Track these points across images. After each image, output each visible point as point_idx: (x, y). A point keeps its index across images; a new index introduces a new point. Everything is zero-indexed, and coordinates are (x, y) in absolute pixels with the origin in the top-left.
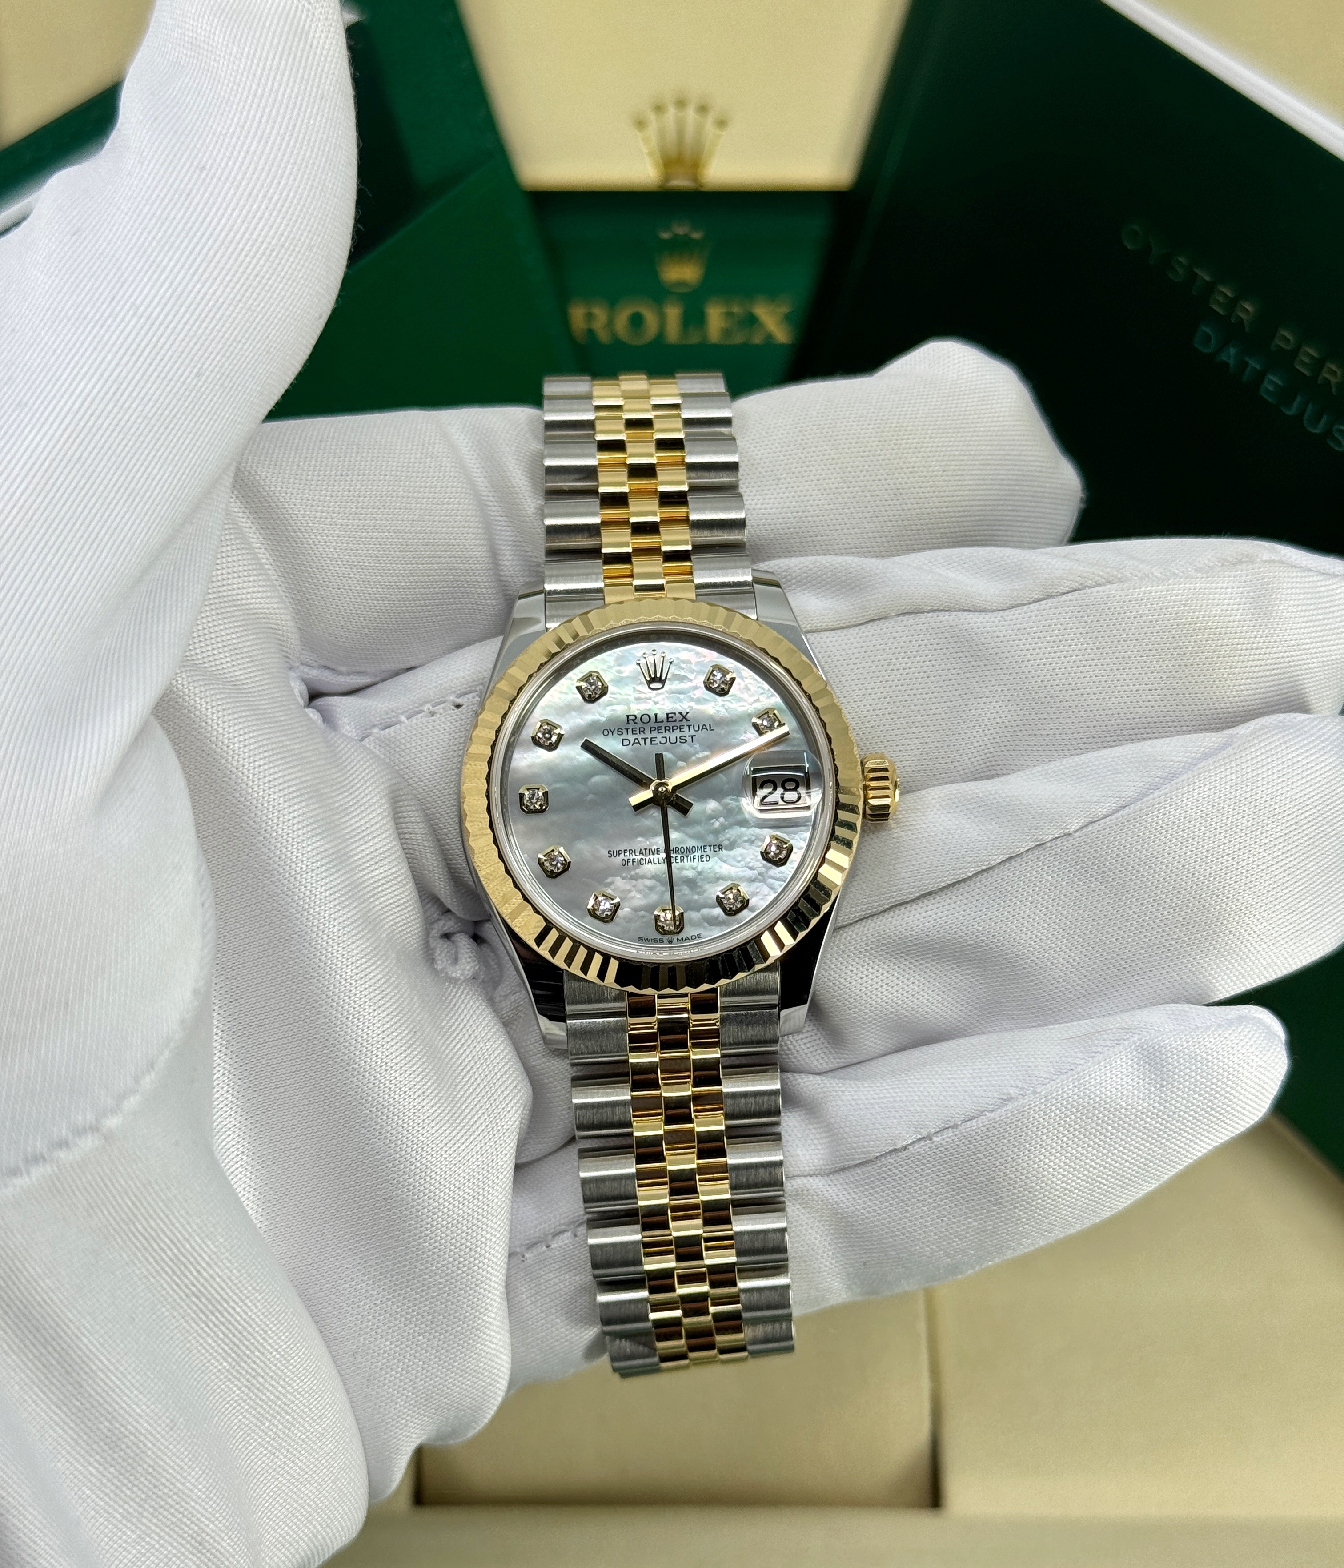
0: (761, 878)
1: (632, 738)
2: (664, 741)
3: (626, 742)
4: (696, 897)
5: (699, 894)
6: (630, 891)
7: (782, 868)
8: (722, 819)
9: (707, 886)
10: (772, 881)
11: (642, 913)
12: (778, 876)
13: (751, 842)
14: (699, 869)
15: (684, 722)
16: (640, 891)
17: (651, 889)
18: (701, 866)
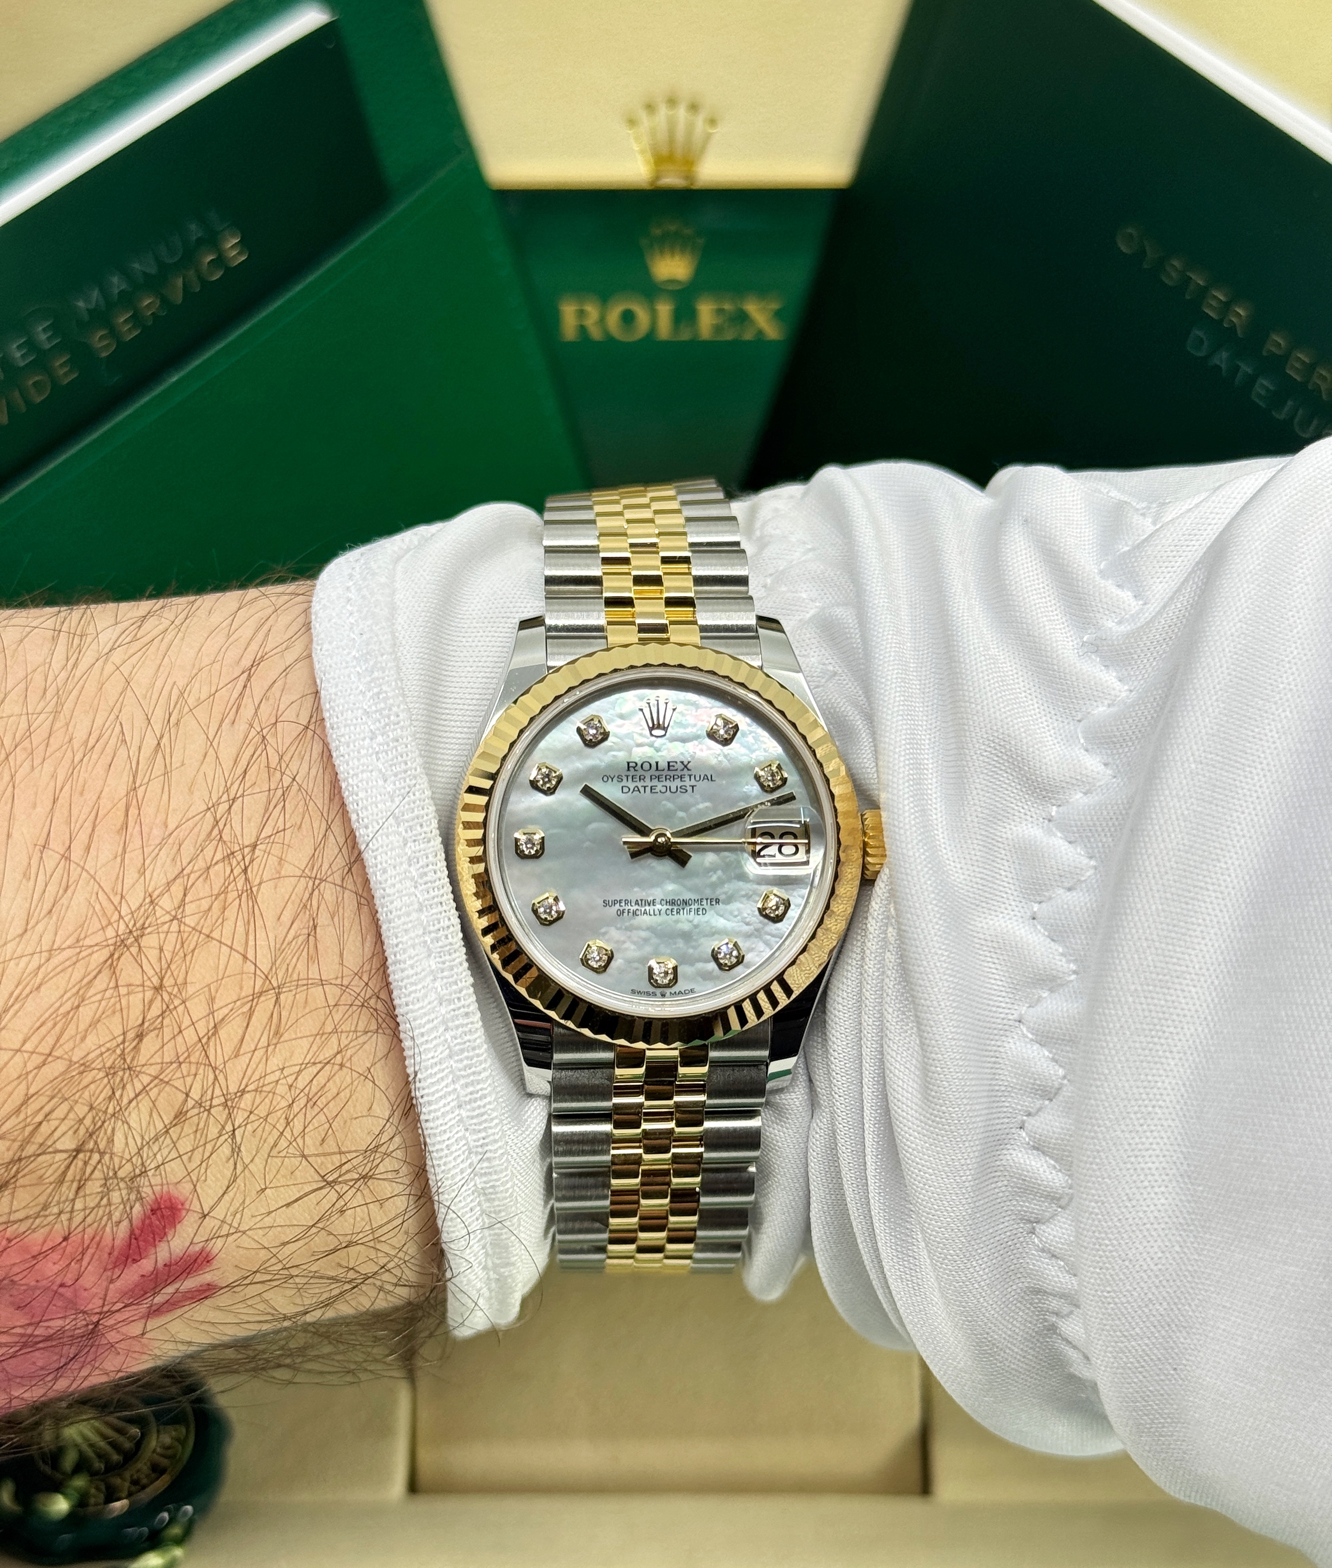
0: (757, 934)
1: (632, 786)
2: (664, 790)
3: (625, 790)
4: (691, 951)
5: (694, 948)
6: (624, 942)
7: (779, 925)
8: (719, 873)
9: (702, 940)
10: (768, 937)
11: (636, 965)
12: (775, 932)
13: (748, 897)
14: (696, 922)
15: (685, 772)
16: (634, 943)
17: (646, 940)
18: (697, 919)
